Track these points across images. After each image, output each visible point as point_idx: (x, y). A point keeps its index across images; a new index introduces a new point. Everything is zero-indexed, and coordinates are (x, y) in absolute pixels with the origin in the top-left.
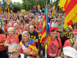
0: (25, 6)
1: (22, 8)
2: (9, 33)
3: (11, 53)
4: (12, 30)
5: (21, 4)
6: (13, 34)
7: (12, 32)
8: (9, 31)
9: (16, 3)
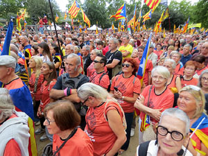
0: (203, 11)
1: (191, 19)
2: (154, 79)
3: (168, 132)
4: (164, 74)
5: (193, 7)
6: (163, 84)
7: (162, 80)
8: (154, 75)
9: (176, 3)
